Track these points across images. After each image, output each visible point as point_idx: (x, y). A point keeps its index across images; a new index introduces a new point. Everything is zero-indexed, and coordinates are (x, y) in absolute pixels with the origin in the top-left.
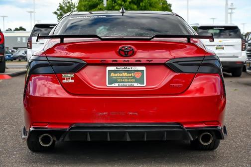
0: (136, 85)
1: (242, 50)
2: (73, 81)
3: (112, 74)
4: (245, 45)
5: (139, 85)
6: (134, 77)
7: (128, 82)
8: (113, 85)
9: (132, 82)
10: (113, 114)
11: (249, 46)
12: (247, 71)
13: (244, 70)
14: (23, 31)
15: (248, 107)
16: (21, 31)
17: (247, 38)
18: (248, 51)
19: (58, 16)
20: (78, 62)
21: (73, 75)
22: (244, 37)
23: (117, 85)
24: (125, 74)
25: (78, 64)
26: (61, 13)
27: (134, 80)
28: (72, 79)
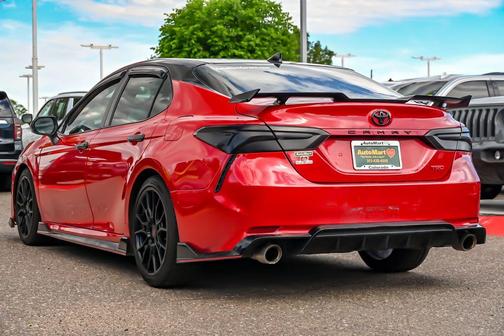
0: (390, 167)
2: (311, 162)
3: (359, 152)
5: (395, 168)
6: (387, 157)
7: (380, 163)
8: (362, 168)
9: (385, 163)
10: (370, 209)
20: (317, 134)
21: (311, 153)
23: (367, 167)
24: (375, 152)
25: (318, 136)
27: (387, 161)
28: (310, 158)
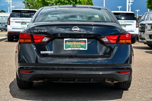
1: (137, 27)
4: (138, 25)
11: (140, 25)
12: (139, 40)
13: (138, 39)
14: (4, 13)
15: (139, 62)
16: (2, 13)
17: (139, 20)
18: (140, 28)
19: (26, 4)
22: (137, 20)
26: (27, 2)
